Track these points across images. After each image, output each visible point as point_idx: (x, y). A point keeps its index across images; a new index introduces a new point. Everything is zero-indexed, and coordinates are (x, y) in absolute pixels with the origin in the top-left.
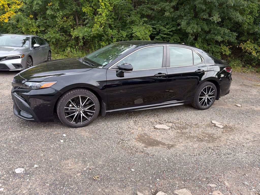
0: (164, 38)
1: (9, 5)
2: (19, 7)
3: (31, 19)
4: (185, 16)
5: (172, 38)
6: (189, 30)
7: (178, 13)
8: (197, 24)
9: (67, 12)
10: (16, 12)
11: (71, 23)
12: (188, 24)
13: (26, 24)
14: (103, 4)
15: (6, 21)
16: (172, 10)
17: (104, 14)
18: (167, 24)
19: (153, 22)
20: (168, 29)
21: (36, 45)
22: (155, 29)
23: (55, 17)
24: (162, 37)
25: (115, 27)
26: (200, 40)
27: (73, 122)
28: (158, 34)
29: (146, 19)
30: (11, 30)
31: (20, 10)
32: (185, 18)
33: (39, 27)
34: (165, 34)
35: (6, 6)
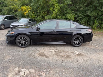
0: (81, 18)
1: (27, 9)
2: (30, 10)
3: (33, 13)
4: (90, 9)
5: (84, 19)
6: (91, 15)
7: (87, 8)
8: (96, 12)
9: (44, 10)
10: (29, 11)
11: (46, 14)
12: (91, 12)
13: (31, 15)
14: (56, 7)
15: (26, 14)
16: (84, 7)
17: (56, 10)
18: (82, 13)
19: (76, 12)
20: (83, 15)
21: (30, 22)
22: (77, 15)
23: (41, 12)
24: (80, 18)
25: (61, 15)
26: (97, 19)
27: (20, 46)
28: (78, 17)
29: (73, 11)
30: (27, 17)
31: (30, 11)
32: (90, 10)
33: (35, 16)
34: (81, 17)
35: (26, 9)
